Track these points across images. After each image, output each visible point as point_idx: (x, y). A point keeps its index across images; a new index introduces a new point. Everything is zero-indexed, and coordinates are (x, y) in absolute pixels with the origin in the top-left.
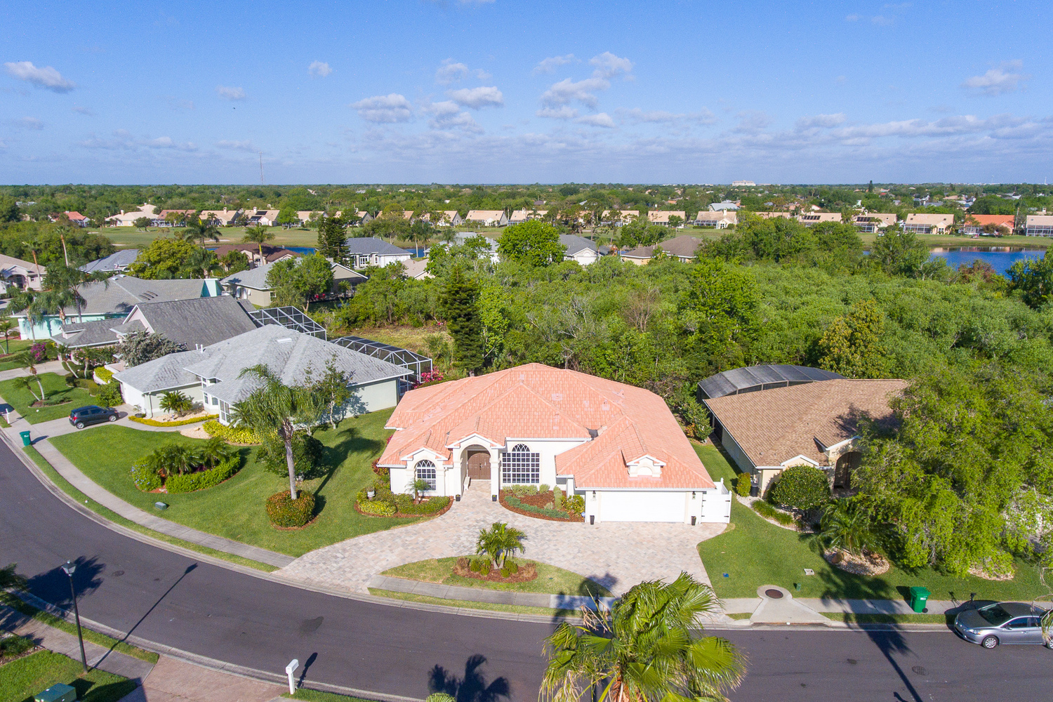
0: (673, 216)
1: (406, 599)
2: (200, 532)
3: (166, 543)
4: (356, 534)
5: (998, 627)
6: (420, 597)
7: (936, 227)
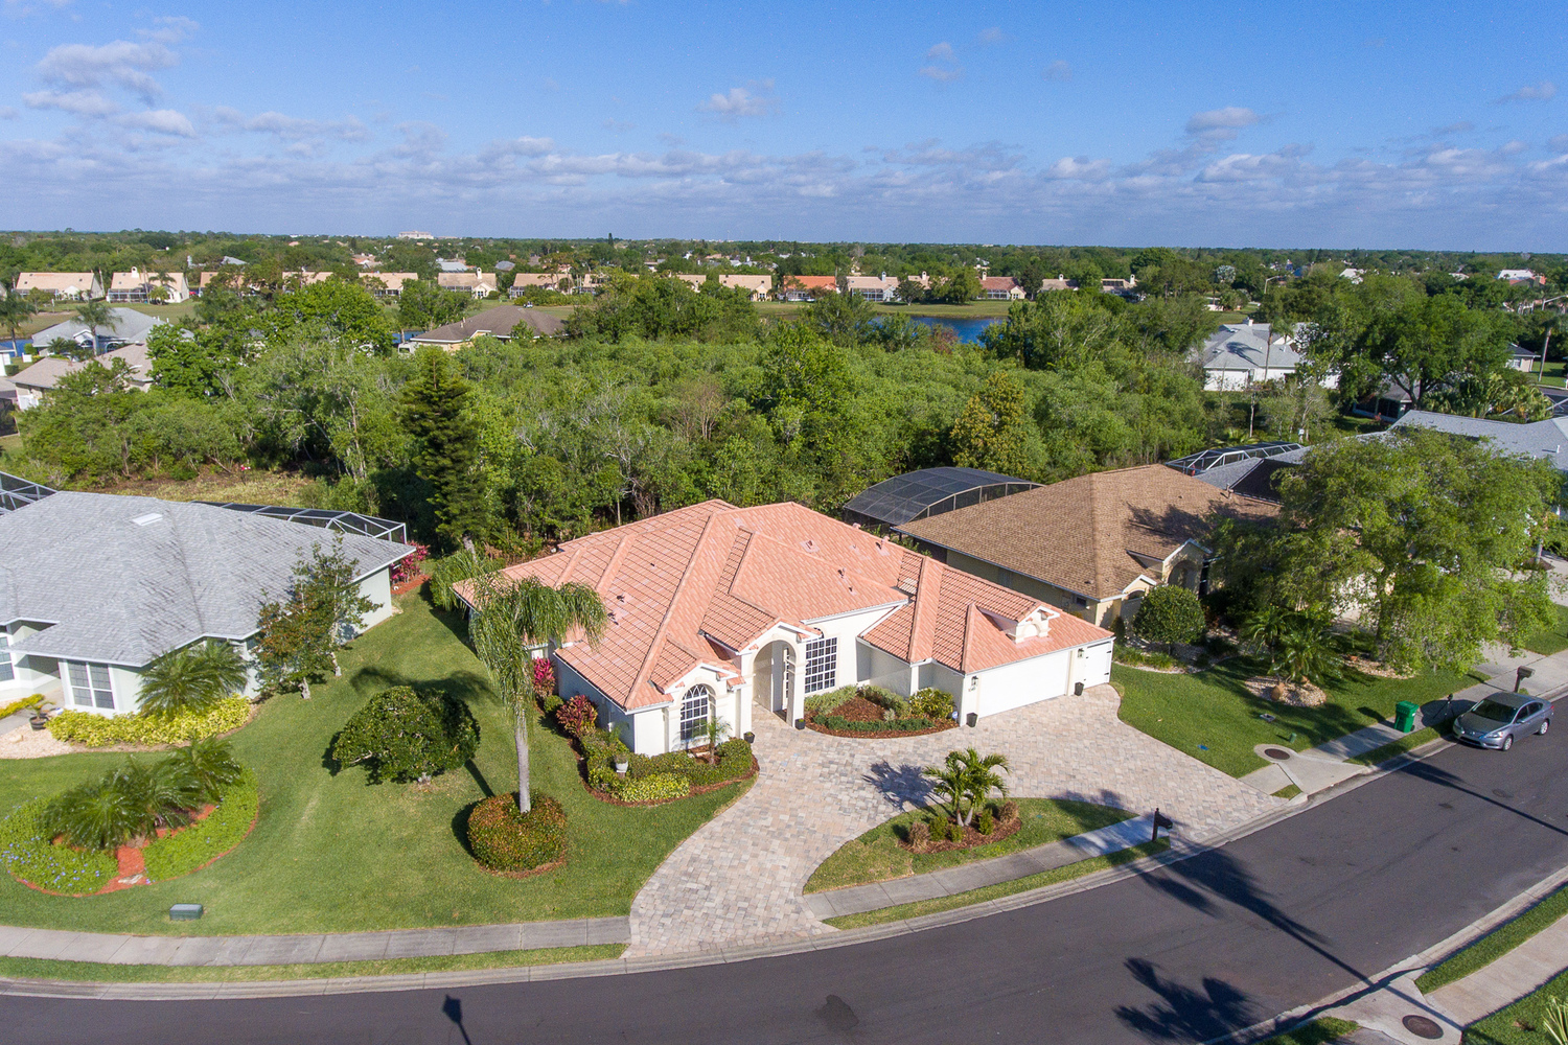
0: (409, 280)
1: (903, 916)
2: (352, 934)
3: (309, 980)
4: (672, 844)
5: (1511, 724)
6: (919, 906)
7: (756, 291)
